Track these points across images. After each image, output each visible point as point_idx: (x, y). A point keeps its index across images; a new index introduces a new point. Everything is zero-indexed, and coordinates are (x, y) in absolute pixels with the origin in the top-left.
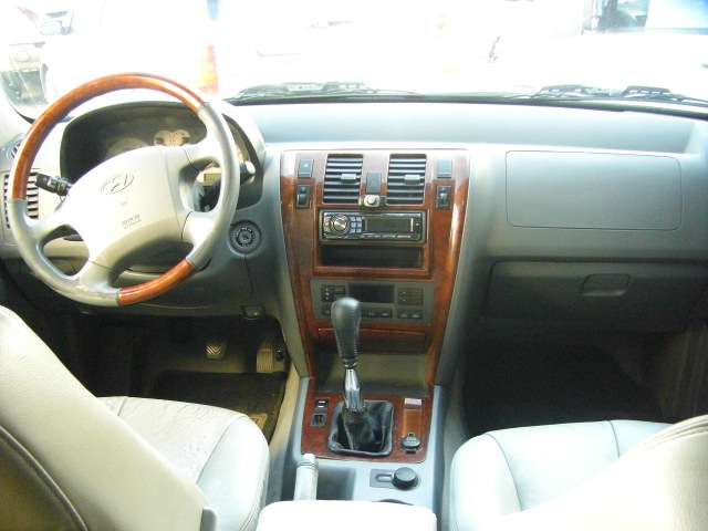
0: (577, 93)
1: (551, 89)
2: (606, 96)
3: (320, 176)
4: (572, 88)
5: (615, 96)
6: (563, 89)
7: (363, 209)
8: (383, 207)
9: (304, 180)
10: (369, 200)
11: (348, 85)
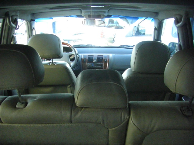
0: (126, 46)
1: (121, 46)
2: (130, 47)
3: (87, 58)
4: (125, 46)
5: (131, 47)
6: (124, 46)
7: (94, 63)
8: (97, 62)
9: (85, 58)
10: (95, 61)
11: (90, 45)
